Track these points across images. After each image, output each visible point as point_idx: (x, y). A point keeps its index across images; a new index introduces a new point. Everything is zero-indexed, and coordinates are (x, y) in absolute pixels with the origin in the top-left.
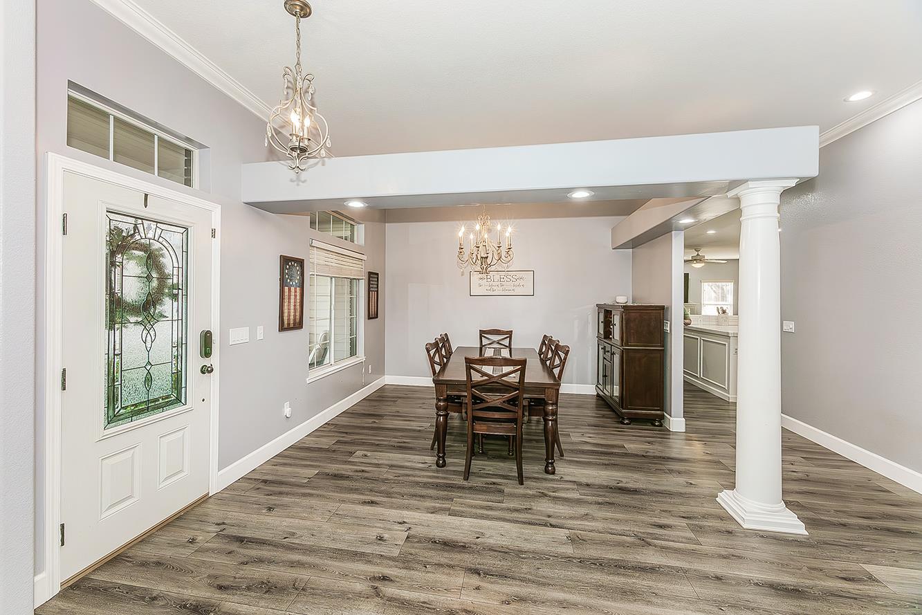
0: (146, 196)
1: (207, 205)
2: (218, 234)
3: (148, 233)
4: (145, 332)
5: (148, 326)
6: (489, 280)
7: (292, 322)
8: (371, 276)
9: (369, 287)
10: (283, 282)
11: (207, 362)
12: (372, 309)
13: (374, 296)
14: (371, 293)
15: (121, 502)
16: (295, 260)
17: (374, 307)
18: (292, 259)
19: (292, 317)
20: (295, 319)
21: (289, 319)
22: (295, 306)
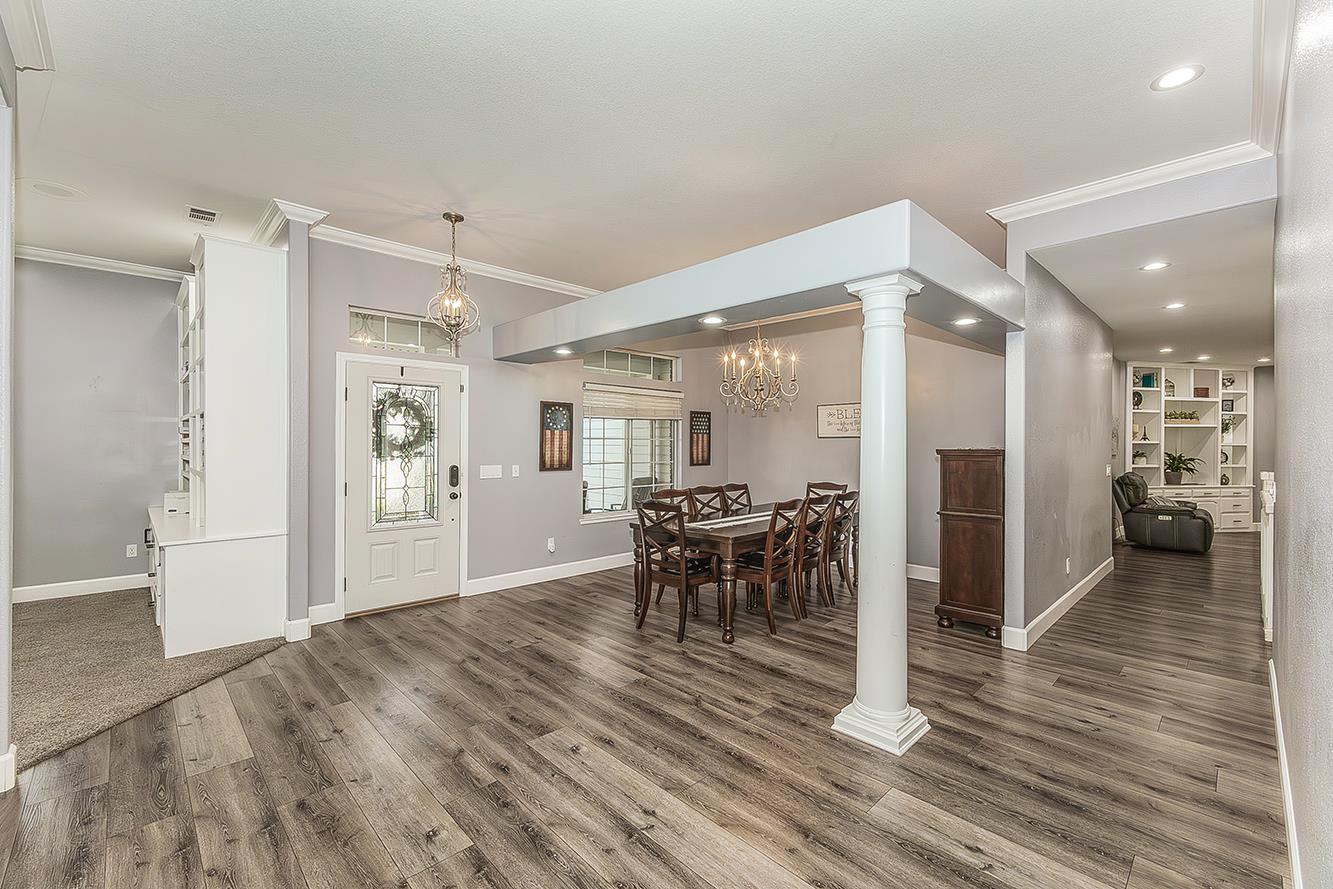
0: (402, 368)
1: (457, 367)
2: (466, 389)
3: (406, 393)
4: (404, 464)
5: (406, 460)
6: (840, 416)
7: (556, 463)
8: (694, 415)
9: (692, 428)
10: (544, 426)
11: (455, 490)
12: (698, 454)
13: (702, 440)
14: (695, 435)
15: (385, 577)
16: (560, 405)
17: (703, 452)
18: (555, 404)
19: (556, 458)
20: (560, 461)
21: (552, 461)
22: (560, 448)
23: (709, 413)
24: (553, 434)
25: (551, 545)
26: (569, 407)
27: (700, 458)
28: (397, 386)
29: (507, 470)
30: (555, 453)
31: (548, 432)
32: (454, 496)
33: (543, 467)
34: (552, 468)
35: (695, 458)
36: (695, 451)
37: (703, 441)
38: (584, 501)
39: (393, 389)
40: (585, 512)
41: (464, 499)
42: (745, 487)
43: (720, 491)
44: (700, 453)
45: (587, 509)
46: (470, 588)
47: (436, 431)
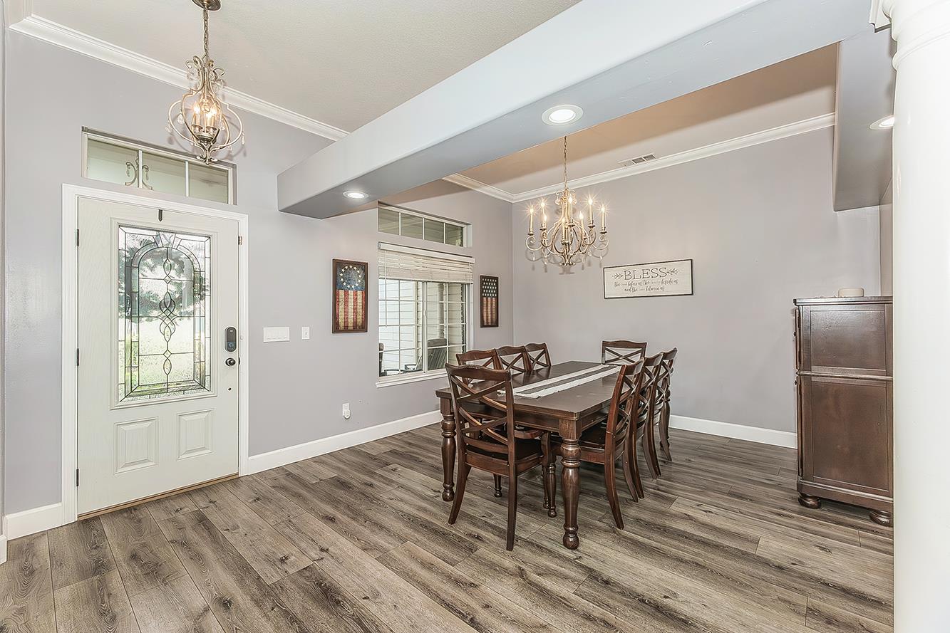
0: (161, 211)
1: (235, 216)
2: (245, 241)
4: (164, 326)
5: (168, 321)
6: (628, 277)
7: (351, 325)
8: (485, 280)
9: (482, 292)
10: (337, 285)
11: (234, 355)
12: (487, 317)
13: (490, 302)
14: (485, 298)
15: (139, 462)
16: (354, 264)
17: (492, 314)
18: (349, 263)
19: (351, 320)
20: (355, 323)
21: (346, 322)
22: (355, 309)
23: (497, 278)
24: (346, 294)
25: (346, 411)
26: (364, 267)
27: (489, 321)
28: (155, 233)
29: (295, 333)
30: (349, 313)
31: (342, 292)
32: (231, 363)
33: (336, 329)
34: (346, 330)
35: (485, 320)
36: (485, 315)
37: (492, 304)
38: (380, 363)
39: (149, 236)
40: (382, 374)
41: (245, 366)
42: (543, 347)
43: (522, 351)
44: (490, 315)
45: (383, 371)
46: (251, 465)
47: (208, 288)
